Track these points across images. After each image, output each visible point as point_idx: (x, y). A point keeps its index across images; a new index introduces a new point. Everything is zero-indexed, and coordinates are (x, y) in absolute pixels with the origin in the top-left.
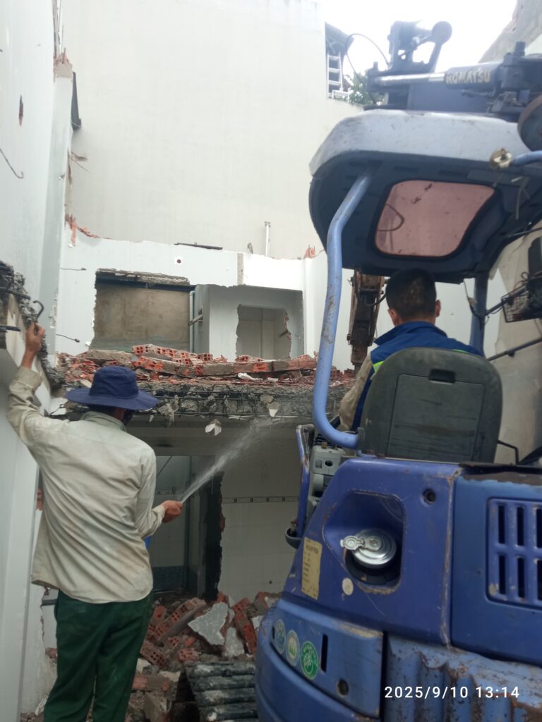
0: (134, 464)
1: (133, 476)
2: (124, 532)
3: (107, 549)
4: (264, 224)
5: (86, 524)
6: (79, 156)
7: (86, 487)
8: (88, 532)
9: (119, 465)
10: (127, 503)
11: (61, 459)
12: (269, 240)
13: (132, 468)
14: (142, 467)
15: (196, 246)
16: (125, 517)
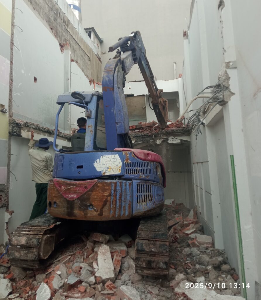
0: (44, 157)
1: (44, 160)
2: (44, 170)
3: (41, 173)
4: (173, 63)
5: (37, 169)
6: (103, 52)
7: (36, 162)
8: (37, 170)
9: (41, 158)
10: (44, 165)
11: (32, 157)
12: (176, 69)
13: (44, 158)
14: (46, 158)
15: (136, 81)
16: (44, 168)
